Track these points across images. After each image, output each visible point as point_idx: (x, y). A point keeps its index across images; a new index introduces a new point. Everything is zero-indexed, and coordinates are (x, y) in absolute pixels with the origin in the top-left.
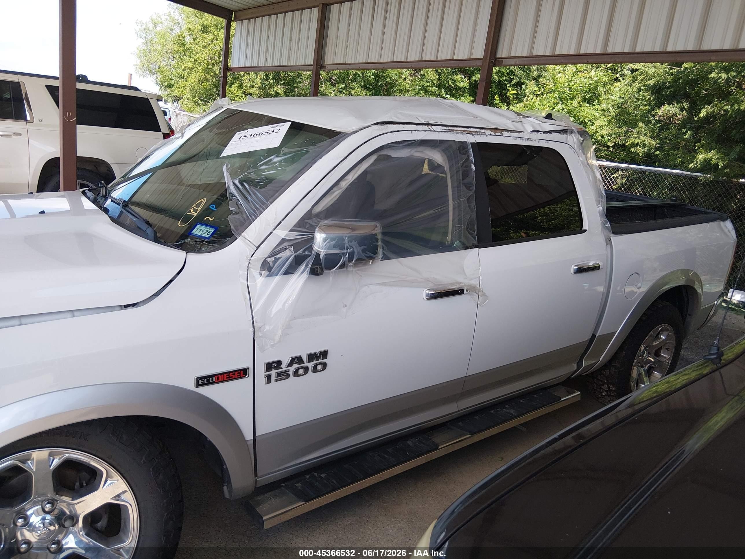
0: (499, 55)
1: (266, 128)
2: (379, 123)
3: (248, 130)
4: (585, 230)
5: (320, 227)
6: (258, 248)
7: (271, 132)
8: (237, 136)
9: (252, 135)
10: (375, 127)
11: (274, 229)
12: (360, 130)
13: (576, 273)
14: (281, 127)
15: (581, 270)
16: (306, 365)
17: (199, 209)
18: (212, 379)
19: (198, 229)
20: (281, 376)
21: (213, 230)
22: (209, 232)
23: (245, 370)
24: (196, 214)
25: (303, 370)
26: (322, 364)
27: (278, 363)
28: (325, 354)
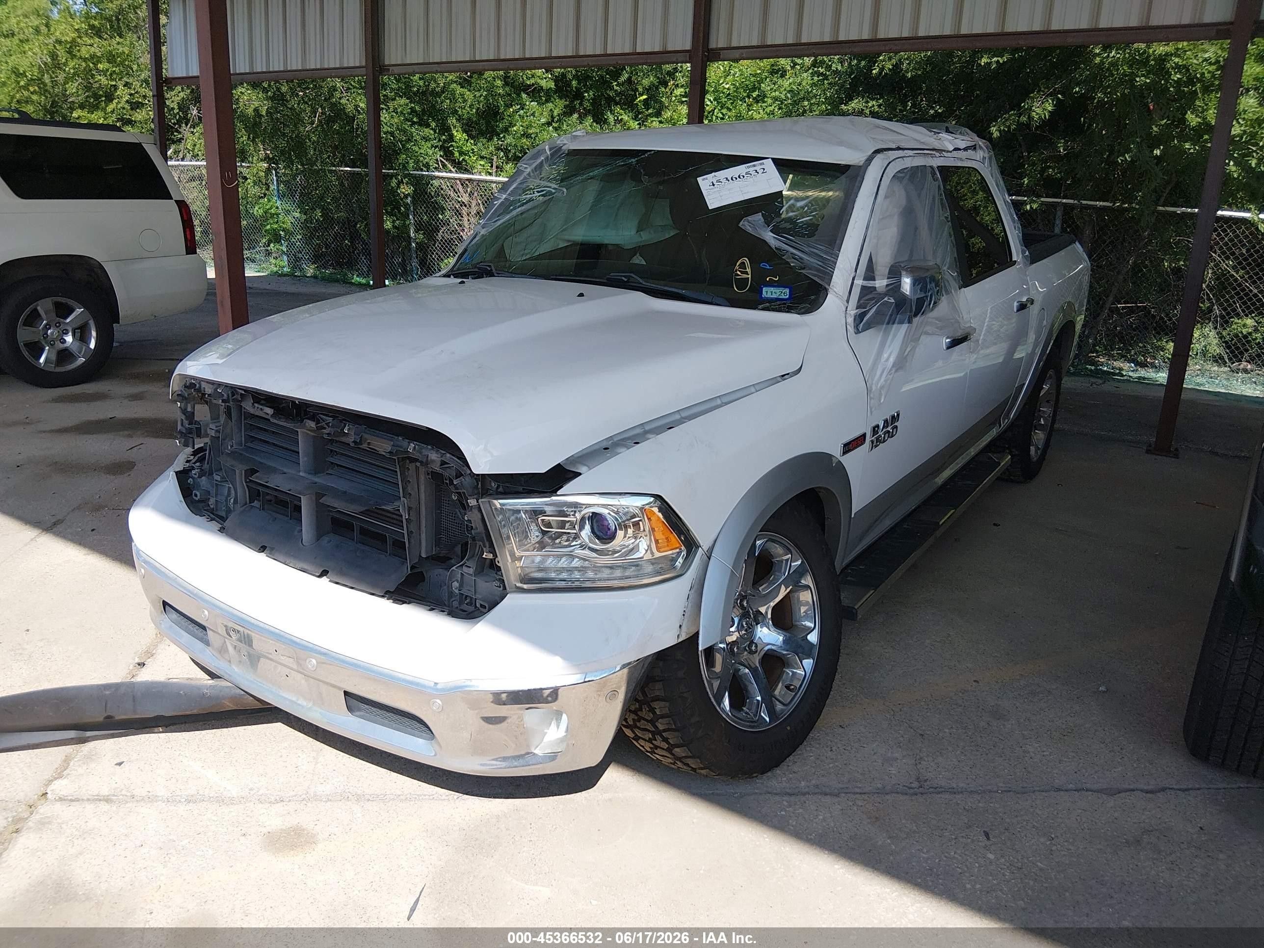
0: (712, 44)
1: (741, 169)
2: (878, 151)
3: (713, 174)
4: (1015, 261)
5: (906, 270)
6: (848, 301)
7: (753, 173)
8: (704, 183)
9: (730, 179)
10: (879, 156)
11: (853, 279)
12: (869, 160)
13: (1018, 311)
14: (763, 167)
15: (1022, 307)
16: (889, 429)
17: (748, 270)
18: (849, 447)
19: (768, 292)
20: (877, 442)
21: (787, 290)
22: (782, 293)
23: (864, 435)
24: (750, 276)
25: (887, 435)
26: (896, 427)
27: (878, 426)
28: (898, 415)
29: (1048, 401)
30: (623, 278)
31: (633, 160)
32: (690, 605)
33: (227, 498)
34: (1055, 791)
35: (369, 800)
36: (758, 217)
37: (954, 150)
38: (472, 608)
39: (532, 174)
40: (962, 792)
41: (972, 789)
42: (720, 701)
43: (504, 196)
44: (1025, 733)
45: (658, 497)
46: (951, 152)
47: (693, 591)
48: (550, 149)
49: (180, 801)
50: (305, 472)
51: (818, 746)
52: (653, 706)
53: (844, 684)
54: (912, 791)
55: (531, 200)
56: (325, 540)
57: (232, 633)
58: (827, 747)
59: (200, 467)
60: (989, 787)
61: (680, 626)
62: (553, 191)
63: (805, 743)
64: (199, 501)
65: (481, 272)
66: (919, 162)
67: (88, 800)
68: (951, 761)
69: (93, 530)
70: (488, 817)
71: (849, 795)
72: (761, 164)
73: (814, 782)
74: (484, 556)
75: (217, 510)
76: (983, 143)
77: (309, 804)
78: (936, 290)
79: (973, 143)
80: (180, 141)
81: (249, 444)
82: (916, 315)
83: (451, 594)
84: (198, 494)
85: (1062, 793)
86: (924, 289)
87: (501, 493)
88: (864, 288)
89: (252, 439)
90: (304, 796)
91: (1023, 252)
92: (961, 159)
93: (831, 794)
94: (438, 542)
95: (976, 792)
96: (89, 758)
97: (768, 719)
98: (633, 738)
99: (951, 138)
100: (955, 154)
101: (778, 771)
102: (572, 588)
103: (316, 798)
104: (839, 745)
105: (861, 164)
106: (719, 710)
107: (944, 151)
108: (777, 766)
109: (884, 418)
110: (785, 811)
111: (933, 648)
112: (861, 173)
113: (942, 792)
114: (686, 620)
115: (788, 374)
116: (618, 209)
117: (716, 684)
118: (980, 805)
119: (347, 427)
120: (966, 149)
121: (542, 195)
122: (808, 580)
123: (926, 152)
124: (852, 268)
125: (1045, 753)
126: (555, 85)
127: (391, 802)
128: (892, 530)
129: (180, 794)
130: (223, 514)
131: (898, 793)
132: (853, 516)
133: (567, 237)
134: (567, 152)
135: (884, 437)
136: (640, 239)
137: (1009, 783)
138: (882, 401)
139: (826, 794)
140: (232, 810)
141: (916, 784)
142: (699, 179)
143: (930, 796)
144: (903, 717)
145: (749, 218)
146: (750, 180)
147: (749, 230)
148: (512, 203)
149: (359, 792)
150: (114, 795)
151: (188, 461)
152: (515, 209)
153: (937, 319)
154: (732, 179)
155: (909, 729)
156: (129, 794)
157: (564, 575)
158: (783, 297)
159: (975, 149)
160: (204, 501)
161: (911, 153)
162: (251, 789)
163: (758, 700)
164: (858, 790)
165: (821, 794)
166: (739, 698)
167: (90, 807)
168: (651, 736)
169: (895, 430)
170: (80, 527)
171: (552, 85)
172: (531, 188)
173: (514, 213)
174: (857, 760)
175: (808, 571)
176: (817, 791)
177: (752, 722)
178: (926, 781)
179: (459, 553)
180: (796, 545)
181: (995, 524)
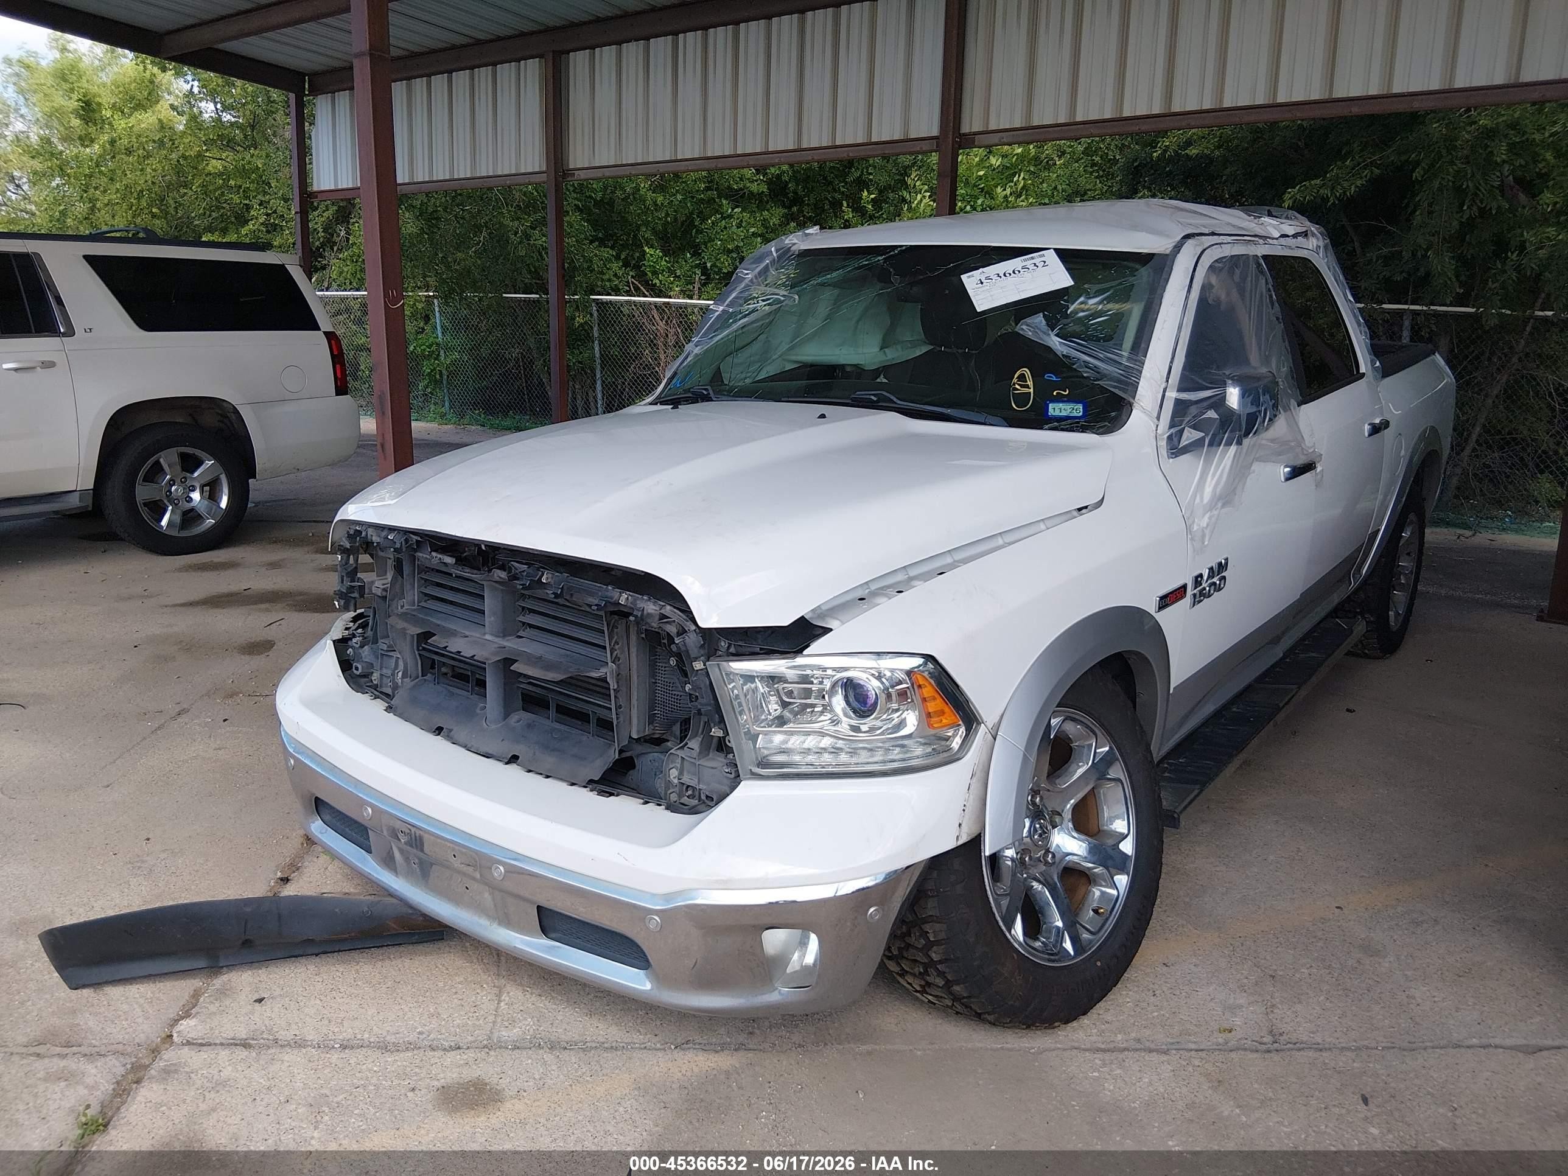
0: (965, 129)
1: (1016, 263)
2: (1188, 237)
3: (981, 270)
4: (1364, 374)
5: (1232, 379)
6: (1158, 418)
7: (1032, 267)
8: (970, 281)
9: (1002, 275)
10: (1190, 242)
11: (1165, 391)
12: (1178, 248)
13: (1370, 435)
14: (1043, 259)
15: (1376, 430)
16: (1216, 580)
17: (1029, 383)
18: (1167, 600)
19: (1056, 409)
20: (1201, 596)
21: (1080, 407)
22: (1076, 410)
23: (1184, 587)
24: (1032, 390)
25: (1213, 587)
26: (1224, 578)
27: (1201, 576)
28: (1226, 564)
29: (1408, 554)
30: (873, 397)
31: (880, 258)
32: (971, 796)
33: (394, 671)
34: (1454, 1048)
35: (566, 1048)
36: (1039, 319)
37: (1281, 236)
38: (695, 802)
39: (755, 280)
40: (1330, 1049)
41: (1343, 1045)
42: (1010, 925)
43: (721, 308)
44: (1409, 973)
45: (929, 658)
46: (1277, 239)
47: (974, 779)
48: (777, 251)
49: (333, 1047)
50: (492, 635)
51: (1136, 989)
52: (926, 930)
53: (1165, 911)
54: (1264, 1047)
55: (754, 311)
56: (514, 718)
57: (400, 835)
58: (1149, 990)
59: (362, 635)
60: (1366, 1043)
61: (960, 825)
62: (782, 298)
63: (1119, 985)
64: (361, 676)
65: (697, 397)
66: (1239, 250)
67: (222, 1044)
68: (1314, 1009)
69: (225, 720)
70: (715, 1072)
71: (1181, 1052)
72: (1041, 256)
73: (1133, 1035)
74: (712, 734)
75: (381, 686)
76: (1316, 228)
77: (492, 1053)
78: (1271, 404)
79: (1304, 229)
80: (324, 268)
81: (423, 604)
82: (1246, 435)
83: (669, 784)
84: (359, 668)
85: (1463, 1050)
86: (1256, 402)
87: (733, 655)
88: (1178, 402)
89: (427, 598)
90: (485, 1042)
91: (1373, 363)
92: (1290, 248)
93: (1157, 1051)
94: (652, 719)
95: (1349, 1049)
96: (223, 993)
97: (1072, 953)
98: (897, 973)
99: (1275, 222)
100: (1283, 241)
101: (1085, 1021)
102: (823, 774)
103: (501, 1046)
104: (1165, 989)
105: (1168, 252)
106: (1009, 937)
107: (1269, 238)
108: (1084, 1014)
109: (1209, 566)
110: (1099, 1071)
111: (1279, 866)
112: (1168, 263)
113: (1303, 1049)
114: (967, 817)
115: (1086, 507)
116: (858, 322)
117: (1005, 903)
118: (1355, 1065)
119: (545, 576)
120: (1295, 236)
121: (769, 304)
122: (1117, 771)
123: (1246, 238)
124: (1162, 377)
125: (1436, 999)
126: (768, 189)
127: (593, 1052)
128: (1217, 714)
129: (334, 1037)
130: (389, 691)
131: (1245, 1049)
132: (1171, 691)
133: (794, 358)
134: (797, 253)
135: (1209, 591)
136: (885, 358)
137: (1391, 1037)
138: (1206, 543)
139: (1151, 1051)
140: (397, 1058)
141: (1268, 1039)
142: (964, 277)
143: (1288, 1053)
144: (1246, 953)
145: (1028, 320)
146: (1026, 275)
147: (1029, 334)
148: (731, 315)
149: (553, 1038)
150: (253, 1039)
151: (347, 629)
152: (735, 322)
153: (1273, 441)
154: (1005, 275)
155: (1256, 968)
156: (271, 1037)
157: (811, 758)
158: (1075, 414)
159: (1306, 235)
160: (366, 675)
161: (1229, 239)
162: (420, 1033)
163: (1058, 928)
164: (1193, 1046)
165: (1145, 1050)
166: (1034, 924)
167: (224, 1053)
168: (922, 970)
169: (1223, 581)
170: (210, 717)
171: (764, 188)
172: (755, 297)
173: (735, 327)
174: (1189, 1007)
175: (1118, 760)
176: (1138, 1046)
177: (1052, 955)
178: (1281, 1034)
179: (678, 733)
180: (1102, 725)
181: (1348, 710)
